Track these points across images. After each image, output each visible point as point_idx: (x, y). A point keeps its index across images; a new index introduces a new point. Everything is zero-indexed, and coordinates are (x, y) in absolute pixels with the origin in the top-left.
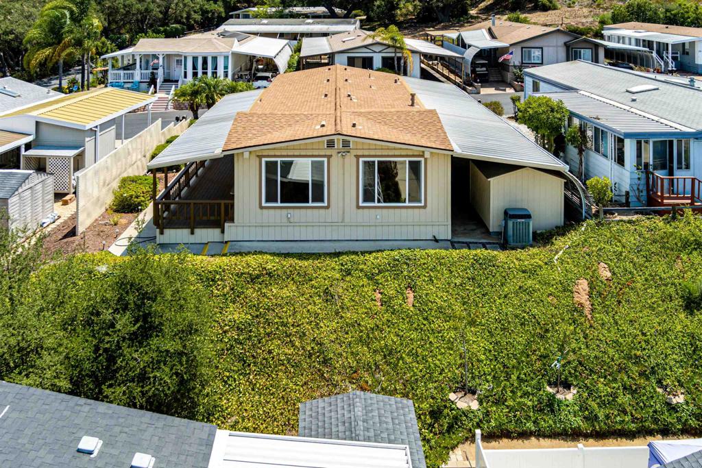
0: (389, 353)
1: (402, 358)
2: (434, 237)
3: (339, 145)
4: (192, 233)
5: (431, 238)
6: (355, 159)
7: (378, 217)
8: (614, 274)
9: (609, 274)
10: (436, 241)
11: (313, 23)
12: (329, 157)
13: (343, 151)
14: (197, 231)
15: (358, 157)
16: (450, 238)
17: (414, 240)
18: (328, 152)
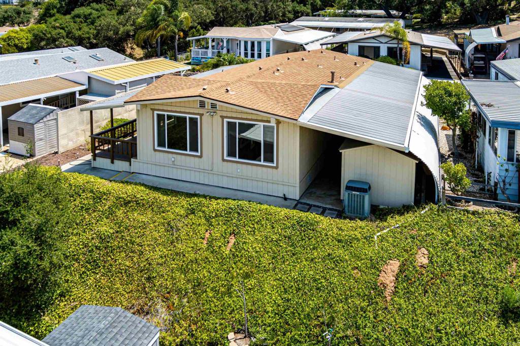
0: (198, 284)
1: (206, 291)
2: (284, 195)
3: (208, 106)
4: (112, 162)
5: (282, 196)
6: (220, 119)
7: (239, 171)
8: (431, 262)
9: (425, 261)
10: (285, 199)
11: (363, 21)
12: (201, 115)
13: (212, 111)
14: (115, 161)
15: (223, 117)
16: (298, 198)
17: (268, 195)
18: (201, 111)
